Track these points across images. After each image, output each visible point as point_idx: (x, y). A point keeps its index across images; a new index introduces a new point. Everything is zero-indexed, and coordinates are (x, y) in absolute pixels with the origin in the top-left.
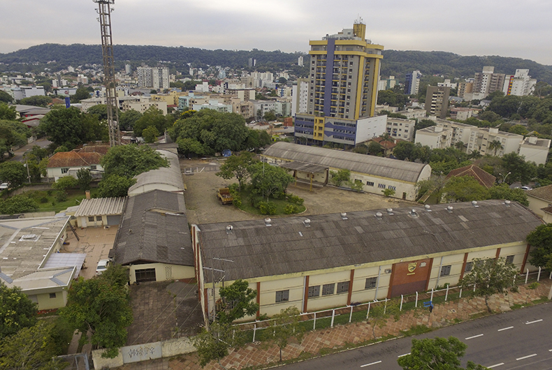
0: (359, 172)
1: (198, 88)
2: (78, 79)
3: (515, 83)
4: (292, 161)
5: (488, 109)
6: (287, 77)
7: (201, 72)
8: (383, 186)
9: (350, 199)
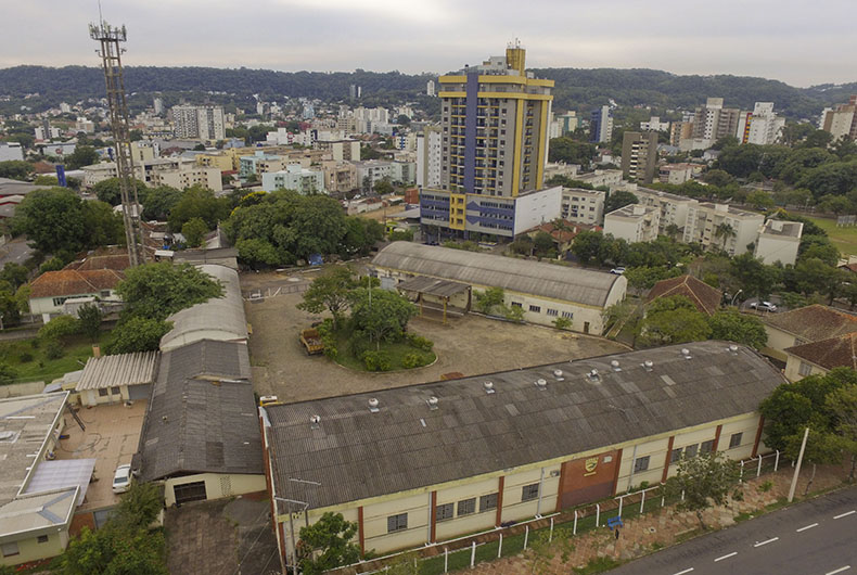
0: (518, 291)
1: (271, 137)
2: (77, 125)
3: (755, 123)
4: (417, 275)
5: (716, 165)
6: (410, 114)
7: (275, 109)
8: (555, 313)
9: (504, 336)
